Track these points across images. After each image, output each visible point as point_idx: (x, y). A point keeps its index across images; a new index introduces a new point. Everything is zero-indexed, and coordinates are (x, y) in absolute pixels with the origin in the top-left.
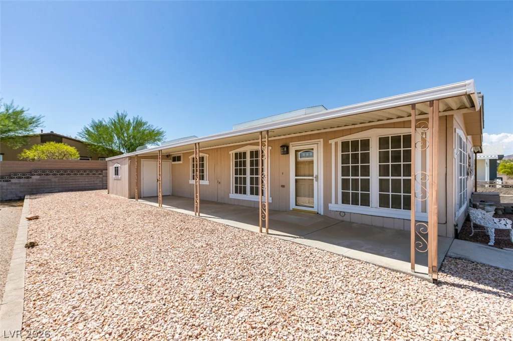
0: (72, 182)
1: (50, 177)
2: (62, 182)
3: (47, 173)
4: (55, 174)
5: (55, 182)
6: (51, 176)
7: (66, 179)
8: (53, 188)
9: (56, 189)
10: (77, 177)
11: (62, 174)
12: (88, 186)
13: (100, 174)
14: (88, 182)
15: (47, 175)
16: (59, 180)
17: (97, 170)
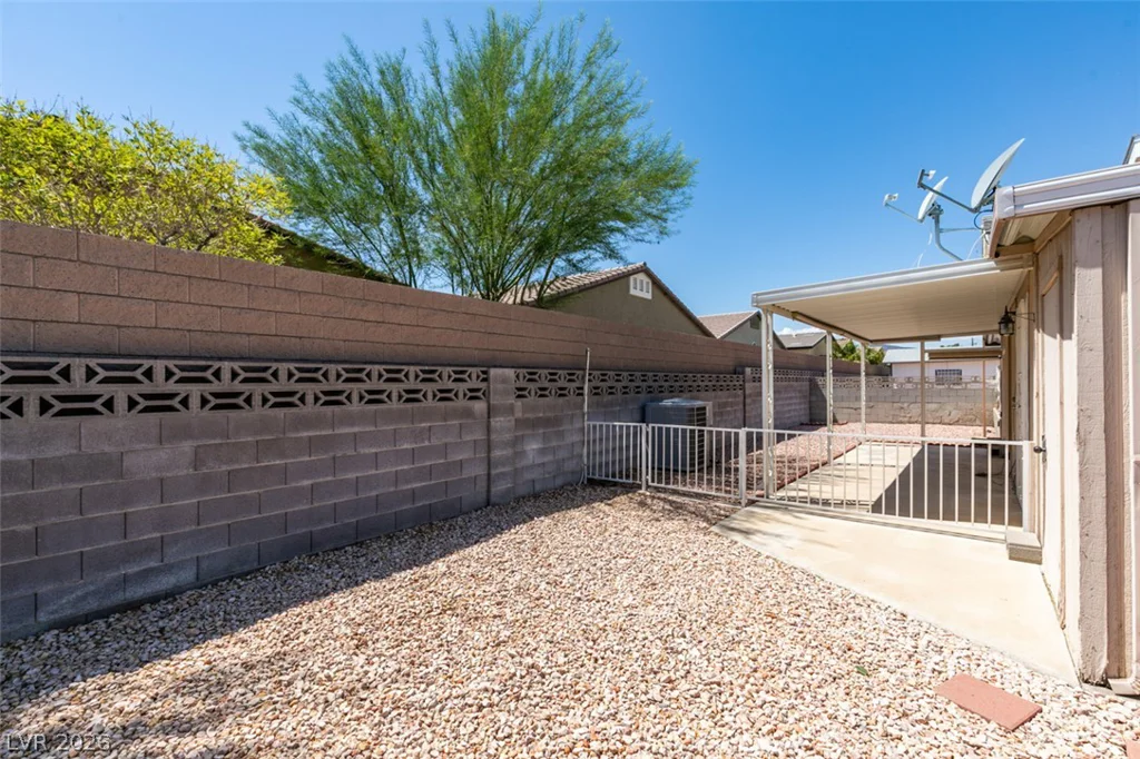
0: (309, 470)
1: (114, 432)
2: (232, 479)
3: (78, 385)
4: (159, 403)
5: (162, 487)
6: (122, 420)
7: (262, 449)
8: (147, 550)
9: (172, 554)
10: (350, 420)
11: (227, 401)
12: (413, 494)
13: (473, 395)
14: (413, 455)
15: (78, 407)
16: (197, 462)
17: (460, 368)
